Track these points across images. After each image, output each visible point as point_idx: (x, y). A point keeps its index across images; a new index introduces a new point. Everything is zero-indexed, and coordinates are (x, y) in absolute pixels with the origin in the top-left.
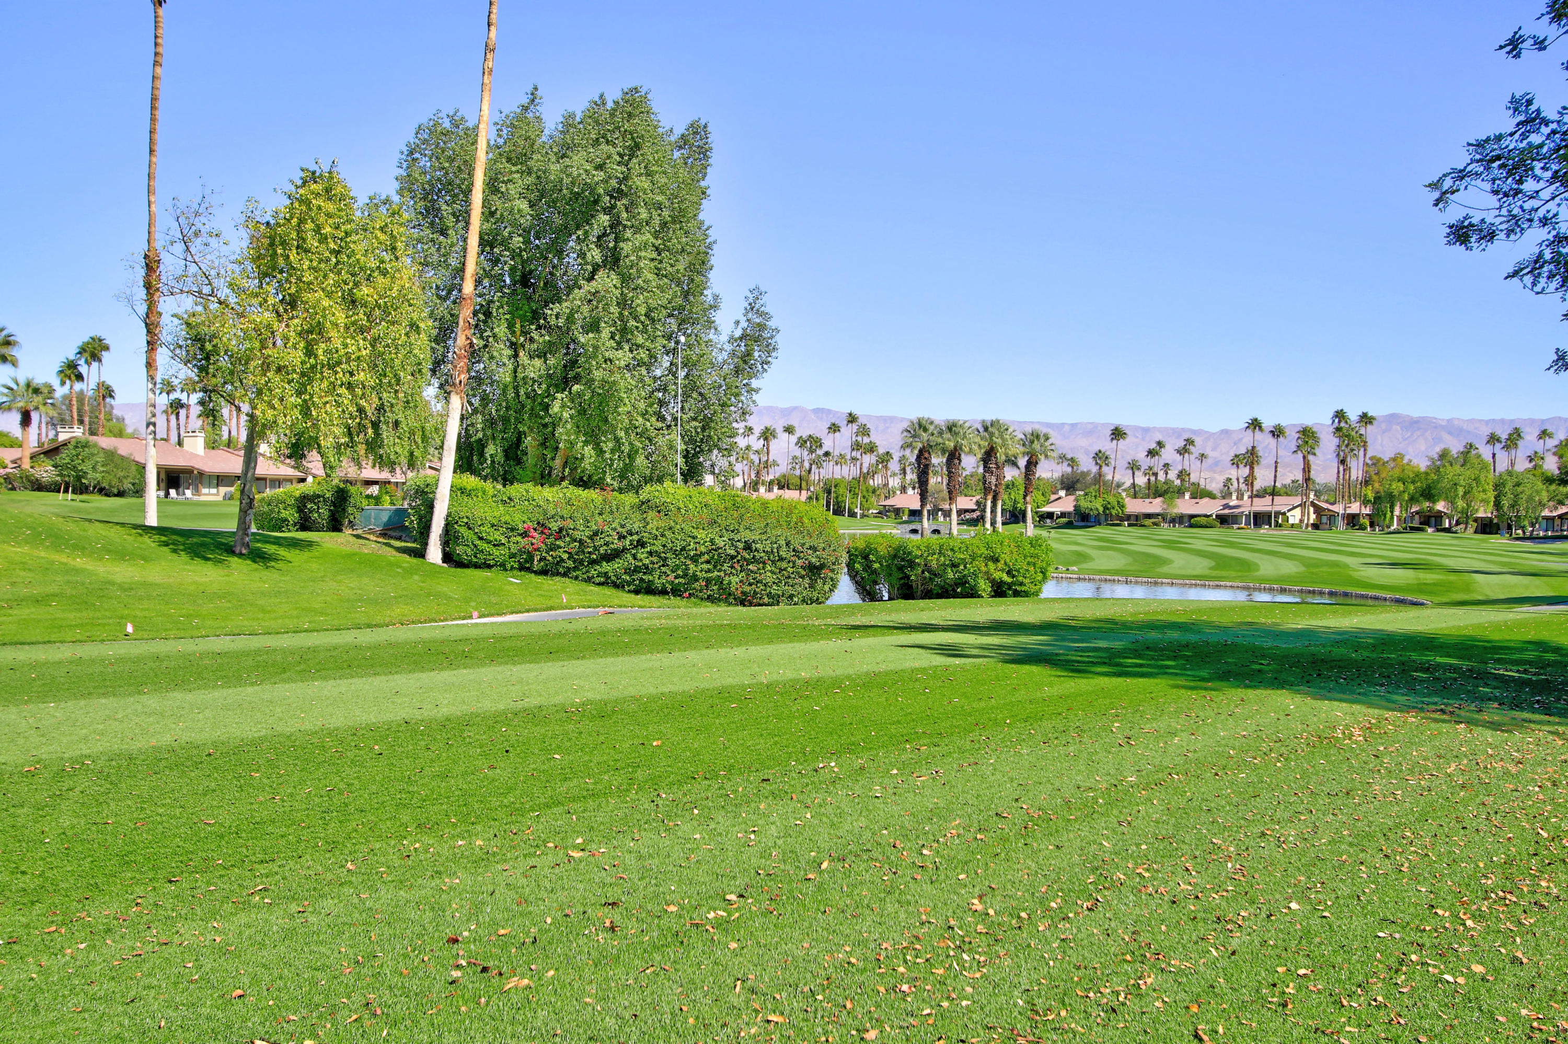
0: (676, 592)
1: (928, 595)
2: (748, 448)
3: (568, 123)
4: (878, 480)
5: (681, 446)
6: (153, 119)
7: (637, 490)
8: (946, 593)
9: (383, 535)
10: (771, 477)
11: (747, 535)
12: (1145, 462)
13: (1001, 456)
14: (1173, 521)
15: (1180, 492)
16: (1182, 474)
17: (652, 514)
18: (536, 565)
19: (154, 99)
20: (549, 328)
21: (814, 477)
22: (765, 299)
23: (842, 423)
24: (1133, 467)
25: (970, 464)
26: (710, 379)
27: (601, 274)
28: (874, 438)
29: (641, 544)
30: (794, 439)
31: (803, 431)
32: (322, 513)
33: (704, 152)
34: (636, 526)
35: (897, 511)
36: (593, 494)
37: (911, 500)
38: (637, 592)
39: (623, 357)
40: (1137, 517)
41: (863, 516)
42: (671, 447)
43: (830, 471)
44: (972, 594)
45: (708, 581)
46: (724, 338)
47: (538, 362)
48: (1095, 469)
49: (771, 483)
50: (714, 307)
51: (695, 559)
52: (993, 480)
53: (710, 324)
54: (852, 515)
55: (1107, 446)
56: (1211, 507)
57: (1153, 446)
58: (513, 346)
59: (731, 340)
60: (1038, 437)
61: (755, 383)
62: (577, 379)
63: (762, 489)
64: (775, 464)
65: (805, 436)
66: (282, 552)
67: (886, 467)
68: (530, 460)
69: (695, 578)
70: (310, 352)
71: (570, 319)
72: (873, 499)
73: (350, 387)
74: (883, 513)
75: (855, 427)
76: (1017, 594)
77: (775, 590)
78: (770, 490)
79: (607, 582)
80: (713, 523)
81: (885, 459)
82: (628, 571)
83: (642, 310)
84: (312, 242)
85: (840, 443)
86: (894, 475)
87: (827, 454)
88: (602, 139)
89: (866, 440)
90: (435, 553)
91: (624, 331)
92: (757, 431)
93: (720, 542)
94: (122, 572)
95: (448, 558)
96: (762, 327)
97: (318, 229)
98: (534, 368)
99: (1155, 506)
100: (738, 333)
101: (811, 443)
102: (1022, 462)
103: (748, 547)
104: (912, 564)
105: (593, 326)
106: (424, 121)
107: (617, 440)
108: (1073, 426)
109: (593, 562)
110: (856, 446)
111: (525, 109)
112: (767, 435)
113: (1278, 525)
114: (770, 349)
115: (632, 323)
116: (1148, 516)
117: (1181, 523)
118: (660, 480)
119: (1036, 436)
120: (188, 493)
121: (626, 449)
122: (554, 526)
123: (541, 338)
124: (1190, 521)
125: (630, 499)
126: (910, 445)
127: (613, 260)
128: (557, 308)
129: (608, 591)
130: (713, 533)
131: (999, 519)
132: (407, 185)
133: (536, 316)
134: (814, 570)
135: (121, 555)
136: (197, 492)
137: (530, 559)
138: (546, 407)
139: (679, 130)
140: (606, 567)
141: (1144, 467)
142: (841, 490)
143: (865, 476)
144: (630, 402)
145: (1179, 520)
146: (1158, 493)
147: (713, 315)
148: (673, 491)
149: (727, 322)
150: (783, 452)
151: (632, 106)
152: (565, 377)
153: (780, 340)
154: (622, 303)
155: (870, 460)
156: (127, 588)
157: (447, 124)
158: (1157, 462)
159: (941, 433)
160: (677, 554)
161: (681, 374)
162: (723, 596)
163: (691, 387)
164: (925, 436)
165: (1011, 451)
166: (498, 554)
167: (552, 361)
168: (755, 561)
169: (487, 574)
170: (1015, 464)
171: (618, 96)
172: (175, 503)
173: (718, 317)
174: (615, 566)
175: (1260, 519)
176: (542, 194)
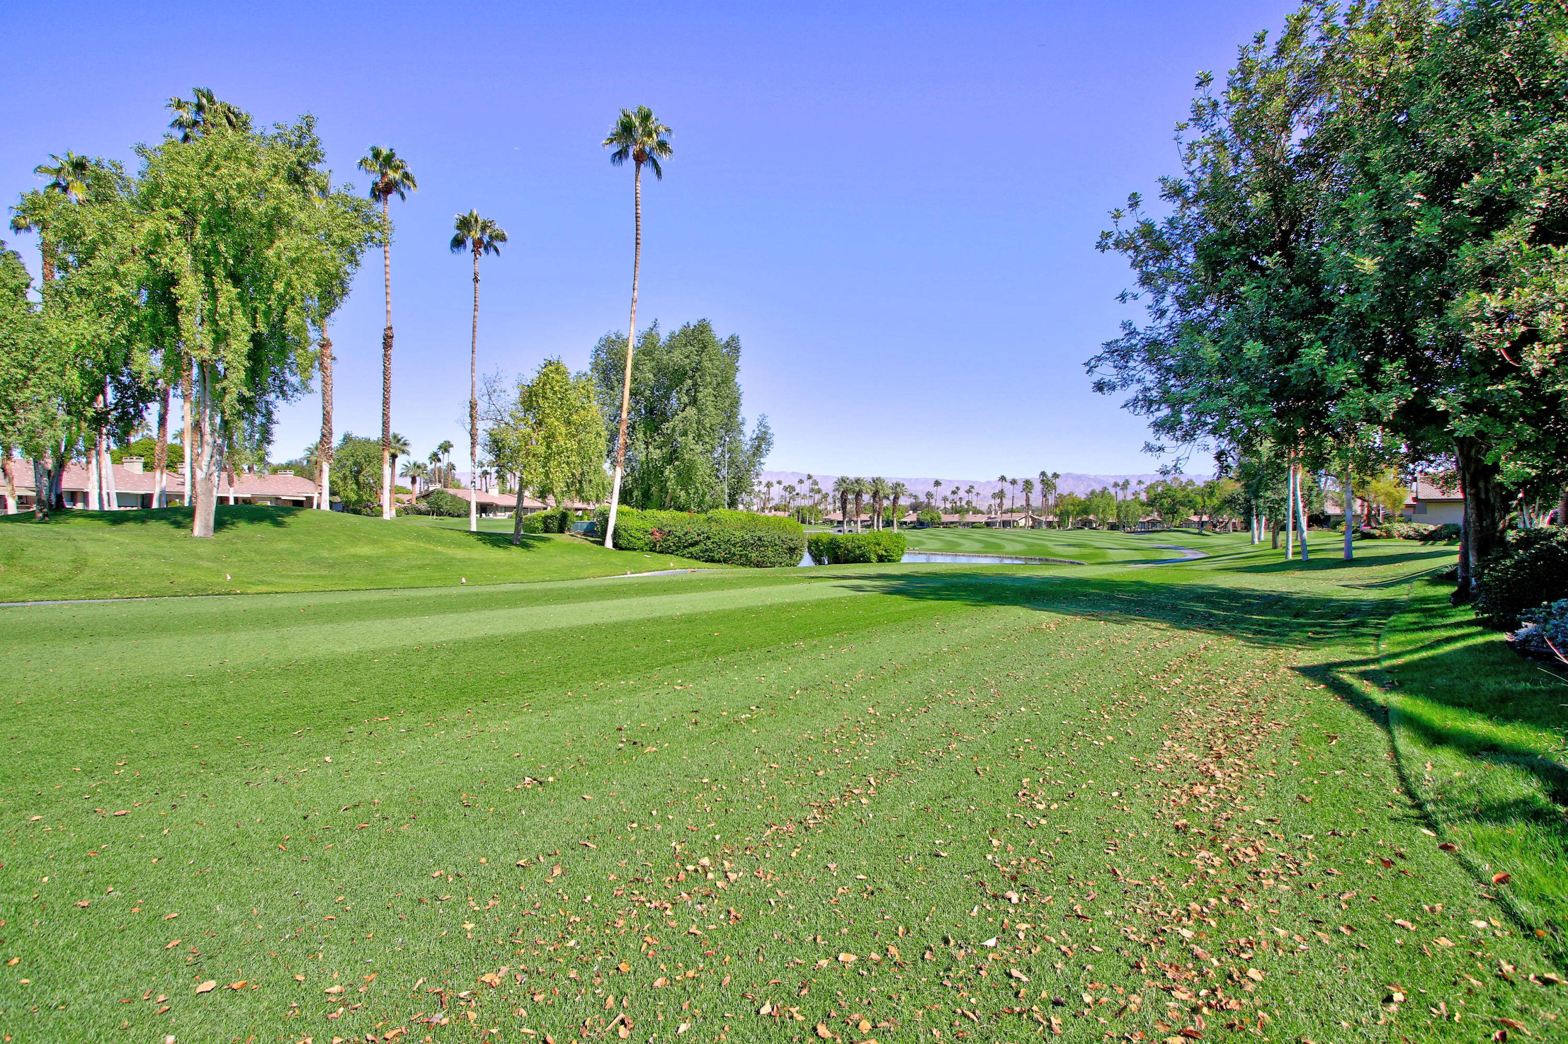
0: (725, 561)
1: (847, 561)
2: (760, 491)
3: (672, 337)
4: (822, 507)
5: (727, 491)
7: (706, 512)
8: (855, 561)
9: (584, 535)
10: (771, 505)
11: (759, 534)
12: (951, 497)
13: (881, 495)
14: (964, 525)
15: (967, 511)
16: (968, 503)
17: (713, 524)
18: (658, 549)
19: (474, 327)
20: (663, 435)
21: (792, 505)
22: (767, 419)
23: (805, 479)
24: (945, 499)
25: (866, 498)
26: (741, 458)
27: (688, 408)
28: (820, 486)
29: (708, 538)
30: (781, 487)
31: (786, 483)
32: (555, 524)
33: (737, 350)
34: (706, 530)
35: (832, 522)
36: (685, 514)
37: (838, 516)
38: (706, 561)
39: (699, 448)
40: (947, 524)
41: (815, 524)
42: (722, 491)
43: (799, 502)
44: (869, 561)
45: (741, 556)
46: (748, 438)
47: (658, 451)
48: (926, 500)
49: (771, 508)
50: (743, 424)
51: (734, 545)
52: (878, 506)
53: (741, 432)
54: (810, 523)
55: (932, 489)
56: (983, 519)
57: (954, 489)
58: (646, 443)
59: (751, 439)
60: (899, 485)
61: (762, 460)
62: (677, 459)
63: (767, 511)
64: (773, 499)
65: (787, 485)
66: (536, 543)
67: (826, 500)
68: (655, 498)
69: (734, 554)
70: (548, 447)
71: (673, 430)
72: (820, 516)
73: (568, 463)
74: (825, 522)
75: (811, 481)
76: (889, 561)
77: (773, 560)
78: (770, 512)
79: (692, 556)
80: (743, 528)
81: (825, 496)
82: (702, 551)
83: (708, 425)
84: (549, 394)
85: (804, 489)
86: (830, 504)
87: (798, 494)
88: (688, 343)
89: (816, 487)
90: (609, 543)
91: (699, 436)
92: (764, 483)
93: (746, 537)
95: (615, 545)
96: (766, 433)
97: (552, 388)
98: (656, 454)
99: (956, 518)
100: (754, 436)
101: (790, 489)
102: (892, 497)
103: (760, 539)
104: (839, 547)
105: (685, 434)
106: (603, 336)
107: (696, 488)
108: (916, 480)
109: (685, 547)
110: (812, 490)
111: (651, 329)
112: (769, 485)
113: (1014, 527)
114: (769, 444)
115: (703, 432)
116: (952, 523)
117: (968, 526)
118: (717, 507)
120: (491, 515)
121: (701, 492)
122: (666, 530)
123: (659, 439)
124: (972, 525)
125: (703, 516)
126: (837, 490)
127: (694, 402)
128: (667, 425)
129: (692, 561)
130: (743, 533)
131: (881, 525)
132: (595, 367)
133: (657, 429)
134: (792, 550)
135: (459, 545)
136: (495, 514)
137: (655, 546)
138: (662, 473)
139: (725, 339)
140: (691, 549)
141: (950, 499)
142: (805, 511)
143: (816, 504)
144: (703, 470)
145: (967, 524)
146: (957, 512)
147: (742, 427)
148: (723, 512)
149: (749, 431)
150: (776, 492)
151: (703, 328)
152: (671, 458)
153: (775, 439)
154: (698, 422)
155: (817, 497)
156: (462, 561)
157: (614, 337)
158: (956, 497)
159: (852, 483)
160: (726, 543)
161: (727, 456)
162: (748, 563)
163: (732, 462)
164: (845, 485)
165: (886, 492)
166: (640, 543)
167: (665, 450)
168: (763, 546)
169: (634, 553)
170: (888, 498)
171: (696, 323)
172: (485, 520)
173: (745, 428)
174: (697, 548)
175: (1005, 524)
176: (660, 370)
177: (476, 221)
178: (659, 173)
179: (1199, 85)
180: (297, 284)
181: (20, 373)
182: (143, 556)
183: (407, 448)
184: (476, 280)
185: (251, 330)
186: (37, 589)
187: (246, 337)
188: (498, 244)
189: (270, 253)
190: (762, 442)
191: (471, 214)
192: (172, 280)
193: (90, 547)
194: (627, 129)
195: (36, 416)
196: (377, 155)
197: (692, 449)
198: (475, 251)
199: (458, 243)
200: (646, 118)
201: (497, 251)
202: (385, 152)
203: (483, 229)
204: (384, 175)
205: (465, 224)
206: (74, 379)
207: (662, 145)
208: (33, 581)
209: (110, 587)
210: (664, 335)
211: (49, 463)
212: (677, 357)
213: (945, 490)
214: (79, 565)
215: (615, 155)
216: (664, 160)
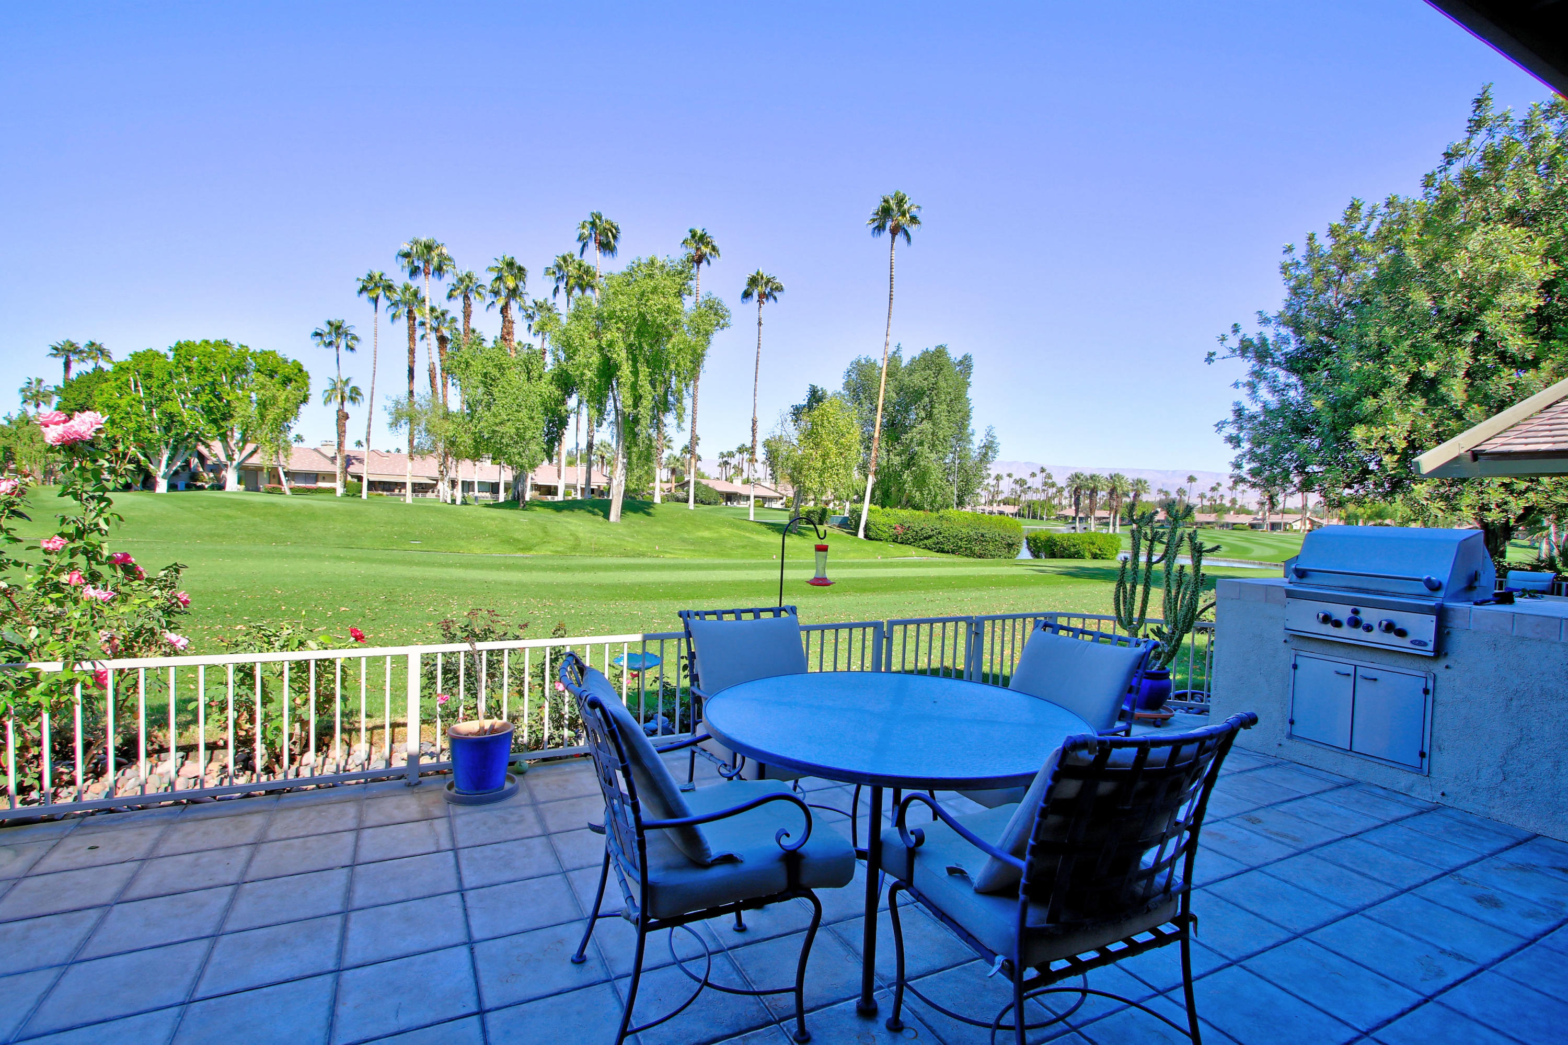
0: (953, 552)
1: (1062, 557)
2: (988, 484)
3: (913, 360)
4: (1056, 501)
5: (956, 492)
6: (757, 368)
7: (938, 510)
8: (1070, 557)
9: (839, 526)
10: (1000, 499)
11: (983, 531)
12: (1209, 494)
13: (1119, 491)
14: (1222, 526)
15: (1228, 511)
16: (1233, 501)
17: (944, 522)
18: (899, 540)
19: (757, 361)
20: (903, 444)
21: (1023, 498)
22: (994, 431)
23: (1038, 472)
24: (1202, 496)
25: (1102, 495)
26: (970, 463)
27: (924, 422)
28: (1054, 479)
29: (940, 533)
30: (1012, 480)
31: (1016, 476)
32: (815, 519)
33: (969, 367)
34: (938, 526)
35: (1066, 517)
36: (921, 513)
37: (1071, 512)
38: (937, 552)
39: (933, 456)
40: (1201, 524)
41: (1047, 519)
42: (952, 493)
43: (1031, 496)
44: (1083, 557)
45: (966, 548)
46: (976, 447)
47: (898, 458)
48: (1178, 498)
49: (999, 502)
50: (973, 434)
51: (961, 539)
52: (1115, 504)
53: (970, 441)
54: (1042, 518)
55: (1185, 485)
56: (1246, 519)
57: (1214, 485)
58: (888, 451)
59: (979, 448)
60: (1140, 482)
61: (988, 466)
62: (914, 465)
63: (995, 505)
64: (1002, 492)
65: (1018, 478)
66: (808, 533)
67: (1061, 494)
68: (893, 496)
69: (961, 547)
70: (824, 463)
71: (912, 441)
72: (1053, 511)
73: (837, 475)
74: (1058, 518)
75: (1044, 474)
76: (1103, 558)
77: (993, 553)
78: (999, 505)
79: (926, 547)
80: (968, 526)
81: (1060, 490)
82: (934, 544)
83: (941, 437)
84: (826, 423)
85: (1037, 482)
86: (1066, 498)
87: (1029, 488)
88: (928, 367)
89: (1050, 481)
90: (861, 534)
91: (934, 445)
92: (993, 476)
93: (971, 533)
94: (761, 538)
95: (866, 536)
96: (992, 442)
97: (828, 419)
98: (896, 460)
99: (1212, 518)
100: (982, 445)
101: (1021, 482)
102: (1132, 495)
103: (982, 536)
104: (1055, 544)
105: (921, 444)
106: (854, 359)
107: (930, 490)
108: (1174, 472)
109: (921, 540)
110: (1045, 484)
111: (895, 353)
112: (998, 478)
113: (1285, 530)
114: (995, 452)
115: (937, 442)
116: (1208, 523)
117: (1227, 527)
118: (947, 507)
119: (1139, 481)
120: (735, 503)
121: (933, 493)
122: (907, 525)
123: (899, 448)
124: (1233, 526)
125: (935, 515)
126: (1070, 486)
127: (930, 416)
128: (906, 436)
129: (926, 551)
130: (968, 530)
131: (1118, 523)
132: (847, 386)
133: (897, 439)
134: (1010, 546)
136: (739, 503)
137: (897, 538)
138: (901, 476)
139: (959, 358)
140: (925, 542)
141: (1208, 496)
142: (1036, 506)
143: (1049, 499)
144: (936, 475)
145: (1226, 525)
146: (1215, 511)
147: (971, 437)
148: (953, 512)
149: (977, 441)
150: (1006, 487)
151: (940, 351)
152: (909, 464)
153: (1000, 448)
154: (933, 434)
155: (1052, 491)
156: (766, 544)
157: (863, 362)
158: (1216, 495)
159: (1087, 479)
160: (954, 538)
161: (957, 462)
162: (972, 554)
163: (961, 467)
164: (1078, 481)
165: (1125, 489)
166: (885, 535)
167: (903, 458)
168: (985, 541)
169: (881, 543)
170: (1128, 496)
171: (933, 349)
172: (731, 508)
173: (973, 438)
174: (930, 541)
175: (1274, 526)
176: (900, 390)
177: (762, 278)
178: (909, 240)
179: (1284, 252)
183: (671, 444)
184: (760, 324)
188: (776, 294)
189: (669, 346)
190: (989, 448)
191: (758, 273)
194: (886, 212)
196: (693, 236)
197: (929, 459)
198: (760, 302)
199: (747, 295)
200: (900, 202)
201: (775, 298)
202: (699, 232)
203: (767, 284)
204: (698, 249)
205: (753, 281)
207: (914, 219)
210: (905, 361)
212: (917, 380)
213: (1203, 485)
215: (875, 229)
216: (913, 229)
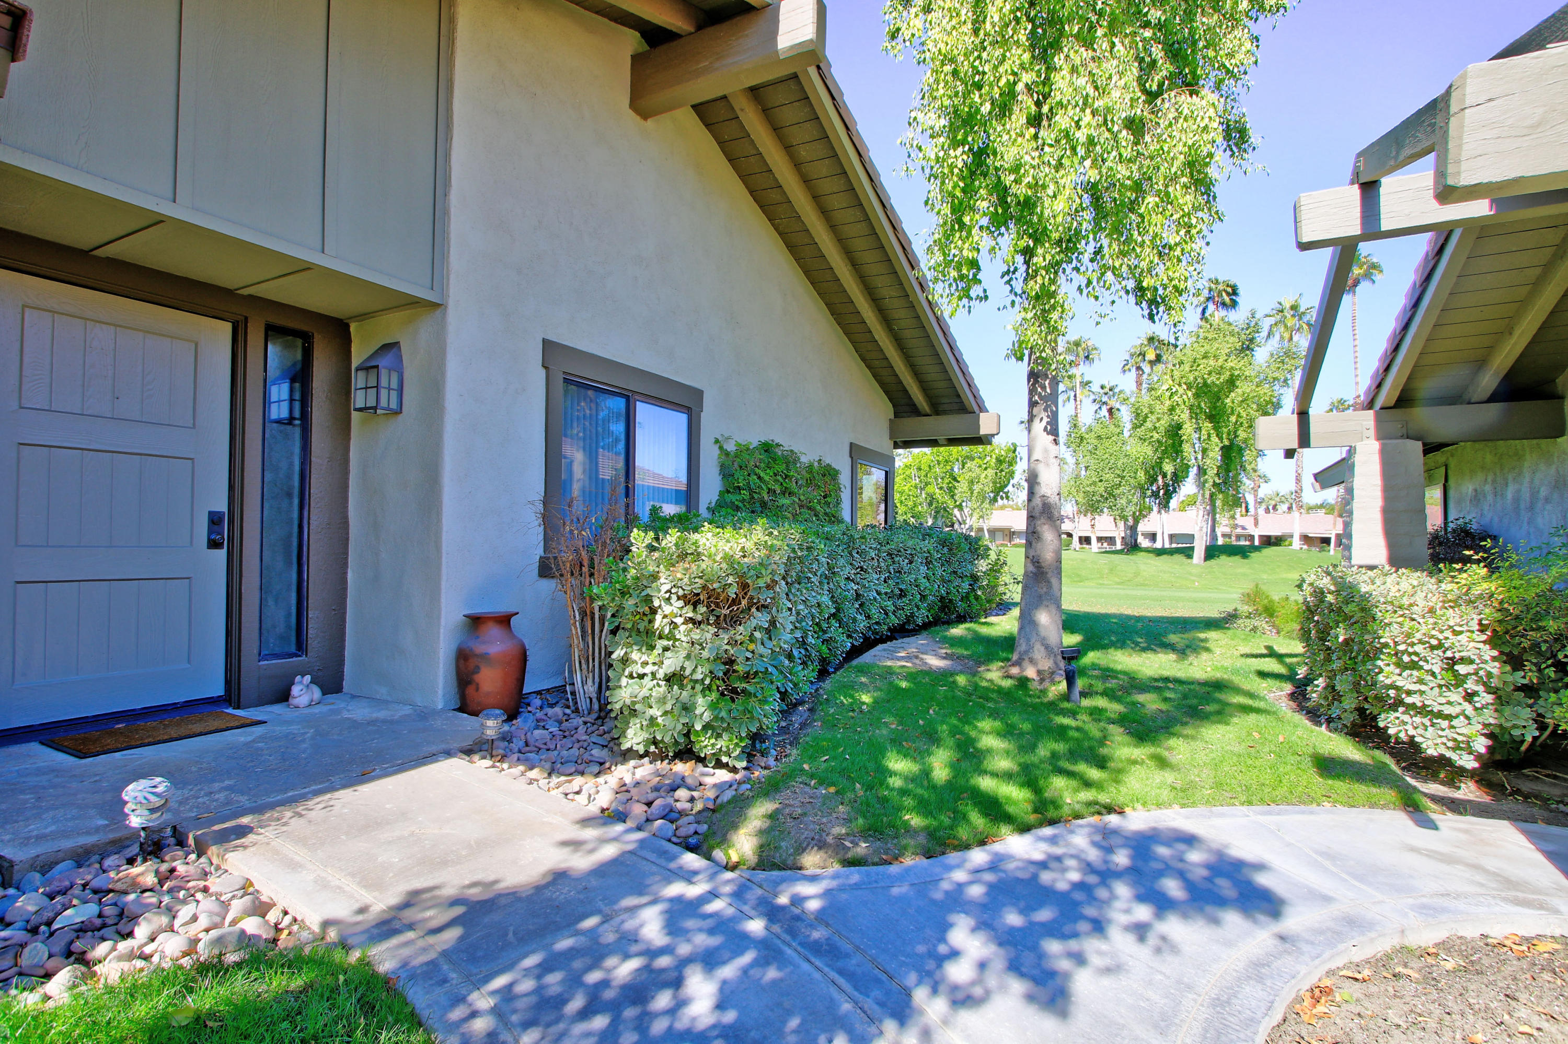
180: (1244, 414)
181: (1117, 480)
182: (1165, 572)
185: (1221, 445)
186: (1118, 583)
187: (1217, 449)
189: (1228, 401)
192: (1179, 427)
193: (1142, 567)
195: (1123, 501)
206: (1141, 475)
208: (1117, 579)
209: (1147, 585)
211: (1131, 522)
214: (1137, 574)
